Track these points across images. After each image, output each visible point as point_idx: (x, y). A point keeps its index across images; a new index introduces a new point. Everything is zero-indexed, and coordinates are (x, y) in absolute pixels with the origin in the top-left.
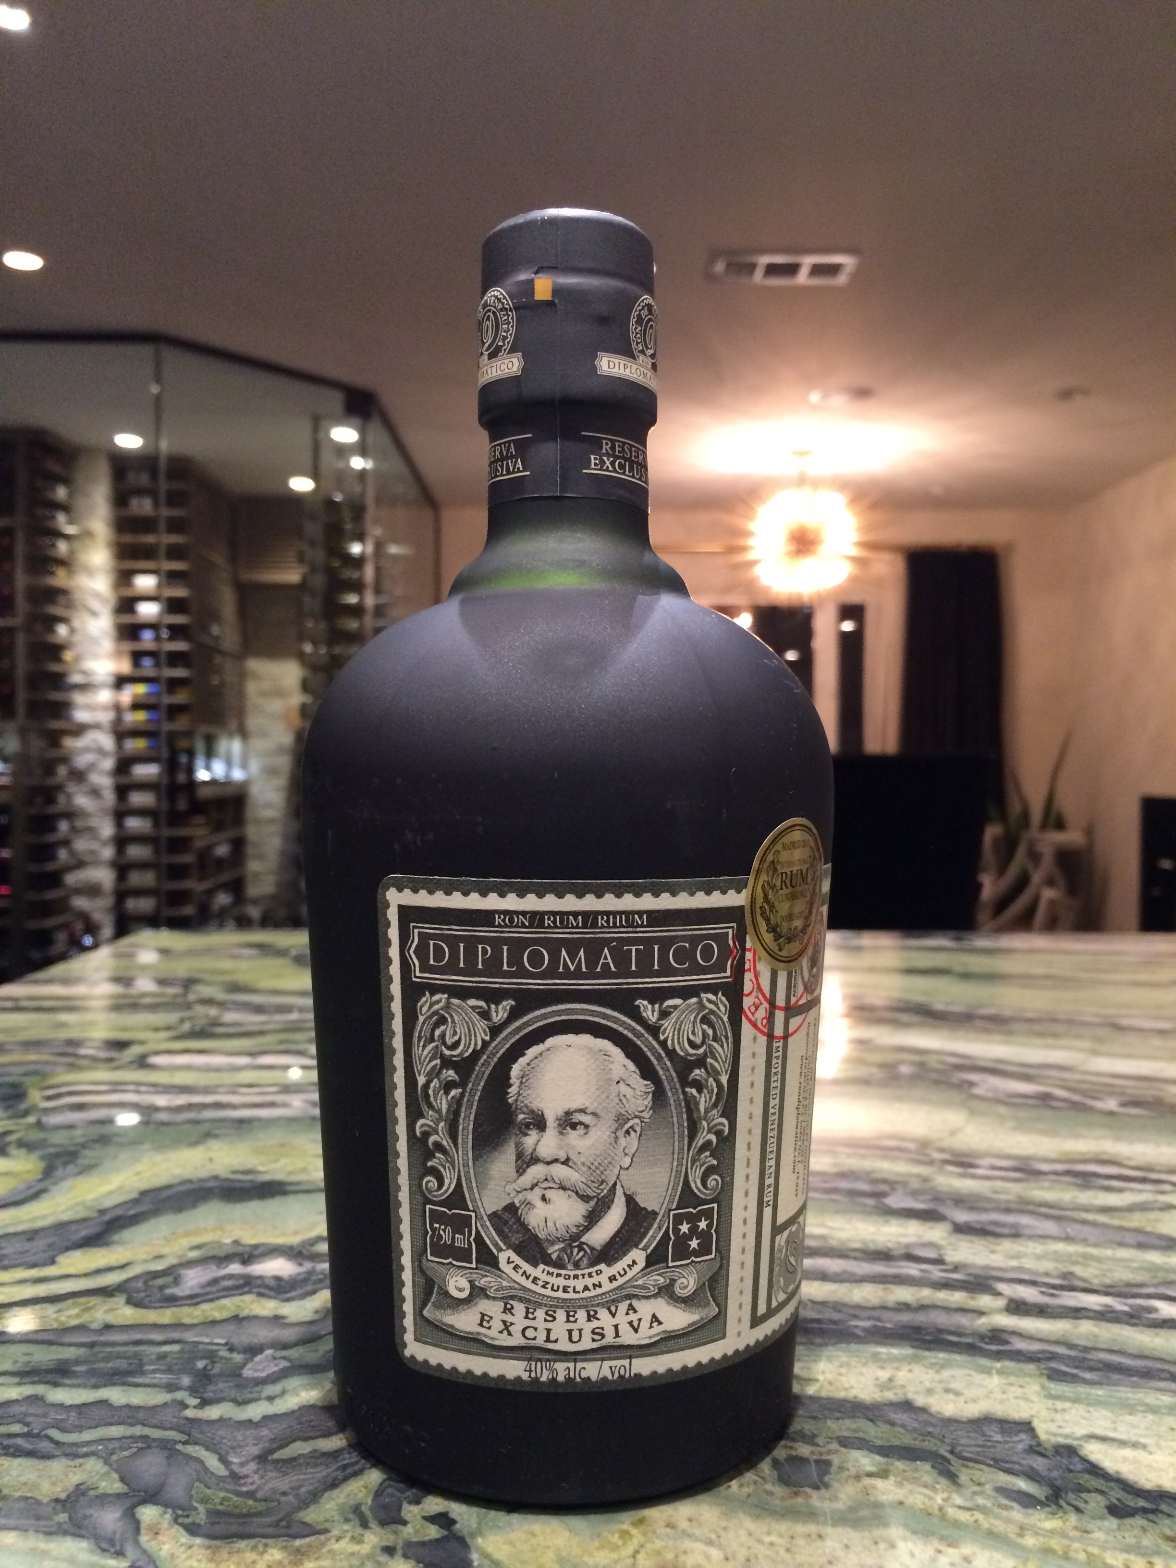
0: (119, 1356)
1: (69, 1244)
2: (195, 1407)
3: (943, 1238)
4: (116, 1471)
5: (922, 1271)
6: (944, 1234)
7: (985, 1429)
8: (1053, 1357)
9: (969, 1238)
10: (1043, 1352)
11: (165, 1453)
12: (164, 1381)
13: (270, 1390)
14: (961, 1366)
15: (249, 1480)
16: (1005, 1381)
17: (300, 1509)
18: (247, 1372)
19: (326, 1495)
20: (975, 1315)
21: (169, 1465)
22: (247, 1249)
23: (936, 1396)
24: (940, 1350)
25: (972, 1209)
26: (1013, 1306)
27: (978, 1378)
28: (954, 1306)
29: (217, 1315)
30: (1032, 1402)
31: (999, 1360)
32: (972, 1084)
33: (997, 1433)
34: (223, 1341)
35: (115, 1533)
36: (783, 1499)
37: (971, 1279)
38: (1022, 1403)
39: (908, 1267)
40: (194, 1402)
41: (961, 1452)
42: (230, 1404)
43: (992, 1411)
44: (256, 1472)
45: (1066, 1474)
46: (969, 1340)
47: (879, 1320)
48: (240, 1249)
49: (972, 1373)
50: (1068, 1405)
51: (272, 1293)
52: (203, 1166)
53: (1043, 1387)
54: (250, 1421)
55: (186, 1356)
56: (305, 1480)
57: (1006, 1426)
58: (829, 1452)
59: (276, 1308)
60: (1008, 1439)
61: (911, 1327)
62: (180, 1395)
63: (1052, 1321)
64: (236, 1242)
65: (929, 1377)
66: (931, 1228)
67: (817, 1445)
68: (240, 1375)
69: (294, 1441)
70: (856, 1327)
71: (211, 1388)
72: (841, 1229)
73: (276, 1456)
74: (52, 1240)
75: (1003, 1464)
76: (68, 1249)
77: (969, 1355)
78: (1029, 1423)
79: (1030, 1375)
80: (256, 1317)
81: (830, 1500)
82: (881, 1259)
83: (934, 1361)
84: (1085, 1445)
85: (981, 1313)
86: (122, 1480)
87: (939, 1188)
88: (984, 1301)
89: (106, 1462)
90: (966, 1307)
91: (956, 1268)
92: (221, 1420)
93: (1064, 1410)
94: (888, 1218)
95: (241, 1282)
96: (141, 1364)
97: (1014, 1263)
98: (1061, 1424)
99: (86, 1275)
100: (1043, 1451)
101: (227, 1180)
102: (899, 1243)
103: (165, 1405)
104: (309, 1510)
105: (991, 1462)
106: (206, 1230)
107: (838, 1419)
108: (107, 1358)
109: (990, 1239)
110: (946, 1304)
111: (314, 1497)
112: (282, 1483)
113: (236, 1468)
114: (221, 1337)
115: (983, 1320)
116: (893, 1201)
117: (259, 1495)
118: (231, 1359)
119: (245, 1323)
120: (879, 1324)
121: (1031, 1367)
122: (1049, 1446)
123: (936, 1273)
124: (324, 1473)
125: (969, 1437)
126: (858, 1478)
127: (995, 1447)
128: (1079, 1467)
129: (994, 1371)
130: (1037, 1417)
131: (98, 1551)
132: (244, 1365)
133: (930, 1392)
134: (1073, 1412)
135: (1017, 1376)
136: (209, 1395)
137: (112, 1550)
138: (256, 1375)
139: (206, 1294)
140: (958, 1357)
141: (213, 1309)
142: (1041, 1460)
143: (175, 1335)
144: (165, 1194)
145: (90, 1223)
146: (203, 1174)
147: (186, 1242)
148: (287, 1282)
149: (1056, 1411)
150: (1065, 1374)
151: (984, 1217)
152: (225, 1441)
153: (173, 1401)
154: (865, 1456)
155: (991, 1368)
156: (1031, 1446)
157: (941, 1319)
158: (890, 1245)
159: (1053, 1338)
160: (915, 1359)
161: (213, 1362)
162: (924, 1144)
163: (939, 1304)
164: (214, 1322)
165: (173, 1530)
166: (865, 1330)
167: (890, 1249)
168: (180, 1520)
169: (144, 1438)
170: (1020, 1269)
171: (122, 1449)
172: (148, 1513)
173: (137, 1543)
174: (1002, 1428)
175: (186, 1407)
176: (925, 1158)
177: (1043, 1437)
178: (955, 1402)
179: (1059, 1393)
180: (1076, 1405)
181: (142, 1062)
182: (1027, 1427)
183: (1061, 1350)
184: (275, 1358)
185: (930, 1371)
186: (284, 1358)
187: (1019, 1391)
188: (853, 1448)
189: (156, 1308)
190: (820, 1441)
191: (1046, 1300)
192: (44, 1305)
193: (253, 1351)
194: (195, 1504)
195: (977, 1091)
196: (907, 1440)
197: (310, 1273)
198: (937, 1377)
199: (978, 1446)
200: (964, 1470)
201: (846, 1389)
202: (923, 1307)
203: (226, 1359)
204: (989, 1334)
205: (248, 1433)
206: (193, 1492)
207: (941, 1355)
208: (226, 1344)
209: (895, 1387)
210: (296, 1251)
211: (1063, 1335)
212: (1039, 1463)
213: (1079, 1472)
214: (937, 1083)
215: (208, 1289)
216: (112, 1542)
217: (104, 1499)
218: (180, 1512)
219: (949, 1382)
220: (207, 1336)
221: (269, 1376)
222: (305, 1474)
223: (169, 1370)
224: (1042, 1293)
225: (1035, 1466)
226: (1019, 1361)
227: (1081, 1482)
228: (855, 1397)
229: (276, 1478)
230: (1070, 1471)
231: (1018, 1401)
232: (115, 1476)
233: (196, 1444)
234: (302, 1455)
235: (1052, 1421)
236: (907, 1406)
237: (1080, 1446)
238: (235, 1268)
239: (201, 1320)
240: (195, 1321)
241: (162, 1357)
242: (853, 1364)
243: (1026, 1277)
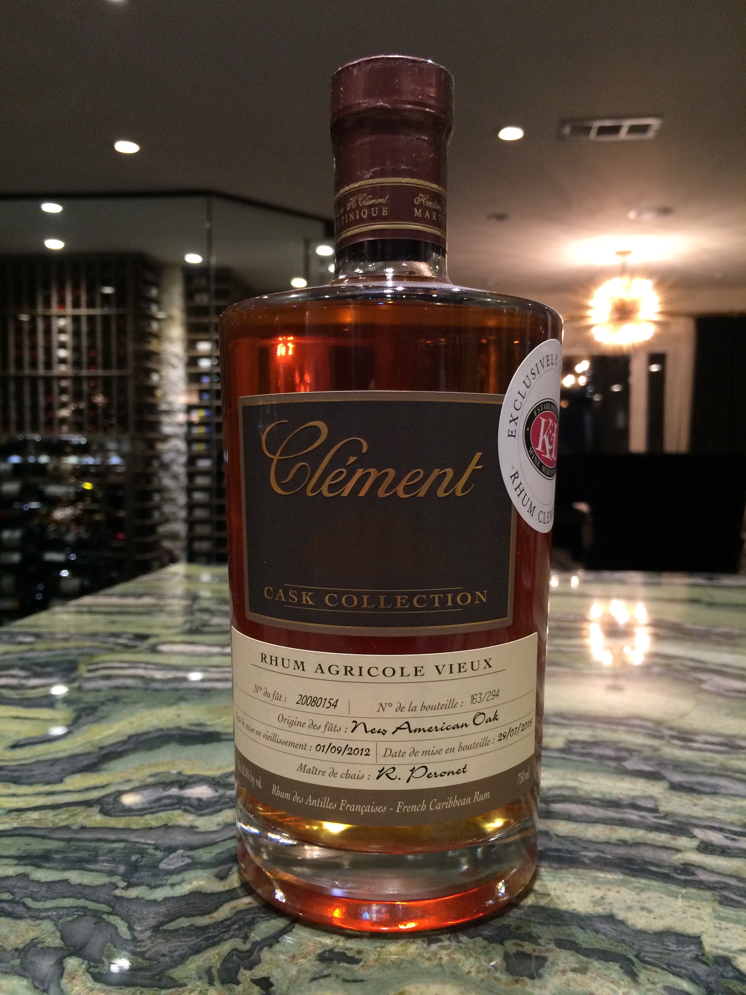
0: (84, 849)
1: (75, 769)
2: (122, 888)
3: (661, 793)
4: (59, 930)
5: (641, 817)
6: (662, 791)
7: (665, 939)
8: (726, 887)
9: (679, 794)
10: (719, 882)
11: (94, 920)
12: (107, 868)
13: (175, 879)
14: (655, 890)
15: (144, 944)
16: (687, 904)
17: (172, 967)
18: (162, 866)
19: (191, 958)
20: (674, 852)
21: (95, 928)
22: (185, 778)
23: (634, 912)
24: (644, 877)
25: (687, 772)
26: (703, 846)
27: (668, 900)
28: (659, 844)
29: (154, 824)
30: (705, 921)
31: (685, 887)
32: (701, 681)
33: (673, 943)
34: (152, 842)
35: (46, 975)
36: (506, 985)
37: (675, 824)
38: (697, 922)
39: (631, 813)
40: (123, 884)
41: (644, 956)
42: (146, 888)
43: (673, 926)
44: (149, 938)
45: (720, 980)
46: (666, 871)
47: (603, 852)
48: (181, 778)
49: (663, 896)
50: (731, 925)
51: (193, 810)
52: (173, 720)
53: (714, 910)
54: (155, 901)
55: (127, 851)
56: (180, 946)
57: (681, 938)
58: (547, 950)
59: (193, 821)
60: (681, 949)
61: (625, 859)
62: (115, 879)
63: (729, 859)
64: (180, 773)
65: (631, 897)
66: (653, 785)
67: (540, 945)
68: (157, 867)
69: (180, 917)
70: (585, 856)
71: (136, 875)
72: (588, 783)
73: (165, 927)
74: (65, 766)
75: (674, 969)
76: (74, 773)
77: (665, 882)
78: (699, 937)
79: (705, 900)
80: (179, 826)
81: (541, 988)
82: (611, 807)
83: (637, 885)
84: (738, 957)
85: (678, 851)
86: (62, 938)
87: (665, 756)
88: (683, 841)
89: (55, 925)
90: (668, 845)
91: (666, 816)
92: (137, 898)
93: (727, 929)
94: (623, 776)
95: (176, 801)
96: (97, 856)
97: (709, 814)
98: (723, 939)
99: (79, 791)
100: (706, 961)
101: (185, 730)
102: (627, 795)
103: (104, 885)
104: (176, 969)
105: (665, 967)
106: (163, 764)
107: (558, 925)
108: (77, 850)
109: (695, 795)
110: (654, 843)
111: (183, 959)
112: (164, 948)
113: (136, 934)
114: (152, 840)
115: (679, 856)
116: (629, 765)
117: (147, 955)
118: (154, 855)
119: (170, 830)
120: (602, 855)
121: (708, 894)
122: (711, 957)
123: (651, 819)
124: (193, 942)
125: (653, 946)
126: (564, 972)
127: (670, 954)
128: (731, 974)
129: (680, 896)
130: (706, 933)
131: (33, 988)
132: (163, 859)
133: (630, 908)
134: (734, 931)
135: (696, 900)
136: (134, 880)
137: (41, 988)
138: (168, 867)
139: (151, 808)
140: (655, 883)
141: (152, 819)
142: (703, 967)
143: (123, 836)
144: (143, 738)
145: (92, 755)
146: (171, 725)
147: (147, 771)
148: (205, 802)
149: (721, 929)
150: (732, 900)
151: (694, 779)
152: (135, 914)
153: (110, 883)
154: (573, 956)
155: (678, 893)
156: (697, 956)
157: (648, 854)
158: (621, 796)
159: (728, 873)
160: (623, 883)
161: (143, 857)
162: (659, 723)
163: (649, 842)
164: (151, 829)
165: (84, 977)
166: (591, 859)
167: (621, 800)
168: (91, 970)
169: (84, 908)
170: (713, 819)
171: (68, 915)
172: (72, 963)
173: (59, 985)
174: (678, 940)
175: (117, 887)
176: (658, 734)
177: (707, 948)
178: (646, 917)
179: (725, 915)
180: (737, 926)
181: (154, 650)
182: (696, 940)
183: (733, 882)
184: (183, 856)
185: (633, 893)
186: (189, 856)
187: (696, 911)
188: (566, 949)
189: (116, 816)
190: (542, 941)
191: (728, 843)
192: (47, 811)
193: (171, 850)
194: (104, 959)
195: (705, 686)
196: (605, 945)
197: (221, 797)
198: (637, 898)
199: (658, 953)
200: (643, 971)
201: (569, 903)
202: (637, 844)
203: (151, 855)
204: (681, 867)
205: (152, 909)
206: (105, 949)
207: (643, 881)
208: (154, 845)
209: (604, 904)
210: (216, 781)
211: (736, 871)
212: (701, 969)
213: (730, 978)
214: (677, 679)
215: (153, 805)
216: (42, 982)
217: (46, 950)
218: (92, 964)
219: (645, 902)
220: (144, 838)
221: (175, 869)
222: (181, 942)
223: (113, 861)
224: (726, 837)
225: (698, 971)
226: (700, 888)
227: (730, 986)
228: (574, 910)
229: (162, 943)
230: (723, 977)
231: (694, 920)
232: (58, 934)
233: (116, 914)
234: (183, 927)
235: (717, 936)
236: (611, 918)
237: (735, 958)
238: (174, 791)
239: (143, 826)
240: (139, 827)
241: (111, 851)
242: (578, 884)
243: (716, 825)
